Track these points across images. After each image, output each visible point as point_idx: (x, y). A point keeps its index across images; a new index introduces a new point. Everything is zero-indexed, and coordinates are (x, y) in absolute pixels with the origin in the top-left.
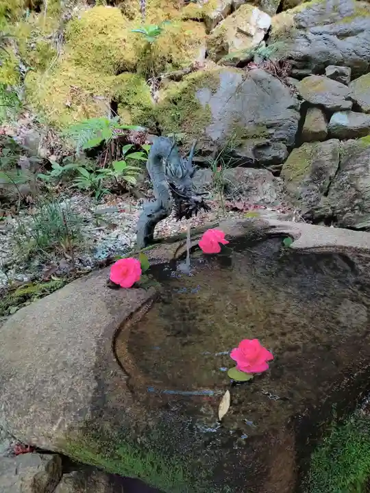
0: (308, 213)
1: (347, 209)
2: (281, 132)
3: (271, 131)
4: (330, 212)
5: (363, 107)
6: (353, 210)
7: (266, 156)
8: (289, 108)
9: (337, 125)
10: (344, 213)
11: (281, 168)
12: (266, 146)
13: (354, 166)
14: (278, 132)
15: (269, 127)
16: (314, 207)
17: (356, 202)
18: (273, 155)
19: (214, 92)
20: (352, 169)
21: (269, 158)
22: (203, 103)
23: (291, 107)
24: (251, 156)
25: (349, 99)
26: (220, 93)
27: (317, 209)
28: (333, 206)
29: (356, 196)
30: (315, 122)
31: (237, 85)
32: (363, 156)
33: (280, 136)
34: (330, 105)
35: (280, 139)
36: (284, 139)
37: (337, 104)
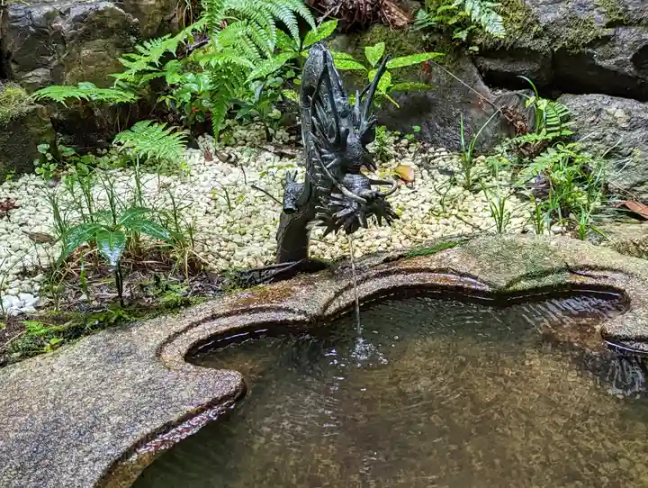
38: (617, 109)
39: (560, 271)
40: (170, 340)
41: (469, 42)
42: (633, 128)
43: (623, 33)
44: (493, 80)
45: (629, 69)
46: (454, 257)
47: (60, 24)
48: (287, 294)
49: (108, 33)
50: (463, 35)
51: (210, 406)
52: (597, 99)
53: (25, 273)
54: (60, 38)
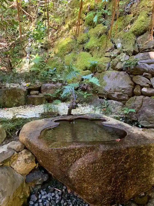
5: (153, 87)
7: (121, 98)
11: (126, 102)
12: (121, 95)
14: (125, 91)
15: (123, 89)
18: (123, 98)
23: (130, 84)
25: (148, 84)
28: (137, 117)
30: (137, 90)
31: (116, 76)
33: (126, 92)
34: (142, 85)
35: (126, 94)
36: (127, 94)
37: (144, 85)
38: (114, 102)
39: (99, 117)
40: (53, 120)
41: (97, 93)
42: (116, 104)
43: (116, 93)
44: (100, 98)
45: (116, 97)
46: (88, 115)
47: (48, 87)
48: (67, 117)
49: (54, 89)
50: (97, 92)
51: (55, 125)
52: (112, 100)
53: (39, 114)
54: (48, 89)
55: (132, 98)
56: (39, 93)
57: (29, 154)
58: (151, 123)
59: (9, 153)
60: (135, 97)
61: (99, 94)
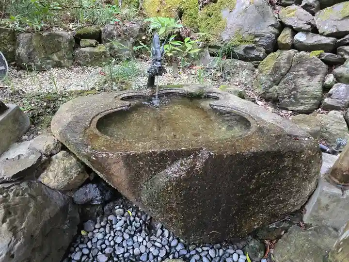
0: (263, 93)
1: (286, 96)
2: (263, 40)
3: (257, 39)
4: (276, 96)
5: (319, 31)
6: (289, 98)
7: (252, 54)
8: (270, 26)
9: (297, 40)
10: (283, 98)
11: (259, 63)
12: (253, 48)
13: (299, 69)
14: (261, 40)
15: (256, 36)
16: (267, 91)
17: (293, 93)
18: (256, 54)
19: (231, 11)
20: (298, 71)
21: (253, 56)
22: (223, 18)
23: (272, 26)
24: (242, 53)
25: (309, 23)
26: (234, 12)
27: (268, 93)
28: (278, 92)
29: (294, 89)
30: (285, 37)
31: (244, 8)
32: (307, 63)
33: (262, 43)
34: (295, 26)
35: (262, 45)
36: (264, 46)
37: (300, 26)
40: (119, 95)
43: (242, 44)
44: (212, 55)
51: (122, 107)
55: (272, 54)
56: (96, 44)
57: (71, 159)
58: (302, 104)
59: (30, 158)
60: (278, 53)
61: (210, 47)
